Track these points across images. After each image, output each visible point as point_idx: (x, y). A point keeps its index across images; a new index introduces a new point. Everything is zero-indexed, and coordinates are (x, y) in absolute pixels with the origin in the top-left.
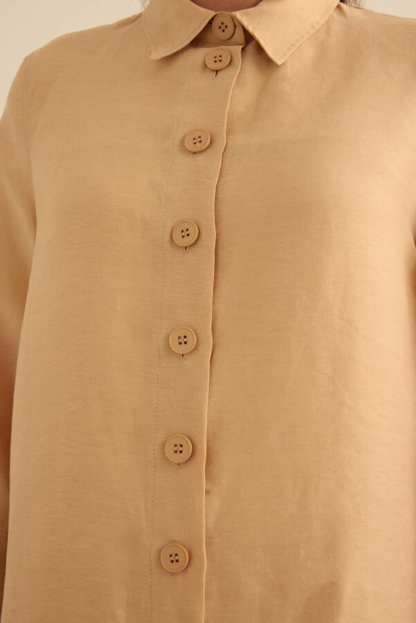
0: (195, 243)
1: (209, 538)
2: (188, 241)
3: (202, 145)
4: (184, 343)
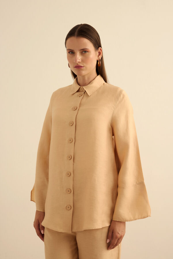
1: (73, 171)
2: (72, 124)
3: (75, 109)
4: (71, 141)
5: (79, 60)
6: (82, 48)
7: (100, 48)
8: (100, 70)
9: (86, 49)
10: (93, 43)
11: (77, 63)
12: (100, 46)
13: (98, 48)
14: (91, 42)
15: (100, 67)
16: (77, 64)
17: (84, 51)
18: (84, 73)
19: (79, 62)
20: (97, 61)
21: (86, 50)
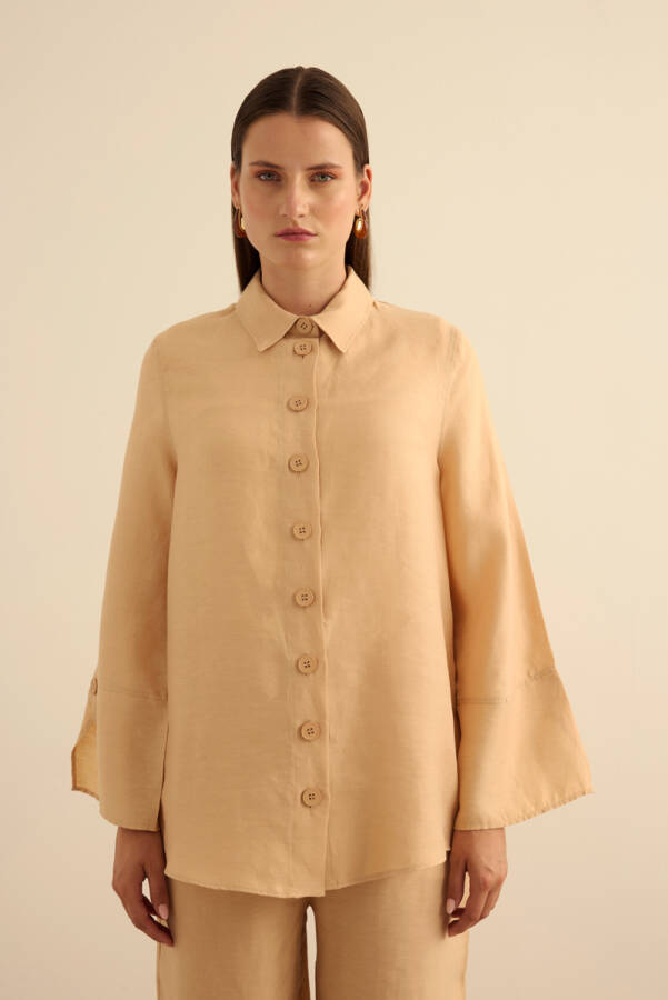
0: (305, 469)
1: (327, 651)
2: (302, 467)
3: (302, 406)
4: (303, 533)
5: (304, 206)
7: (368, 167)
10: (353, 145)
11: (295, 218)
13: (362, 167)
14: (350, 140)
16: (294, 223)
17: (321, 175)
21: (331, 171)
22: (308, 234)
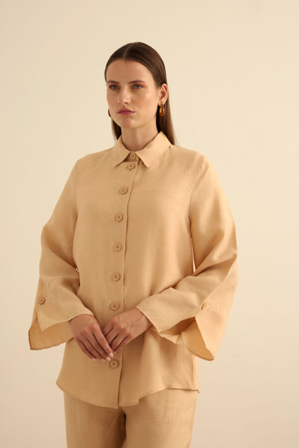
0: (121, 220)
1: (124, 301)
2: (120, 219)
3: (124, 191)
4: (118, 248)
5: (128, 99)
6: (134, 79)
7: (165, 85)
8: (163, 124)
9: (141, 81)
10: (152, 72)
11: (123, 104)
12: (165, 82)
13: (161, 84)
14: (150, 70)
15: (163, 117)
16: (124, 106)
17: (136, 86)
18: (134, 123)
19: (126, 103)
20: (159, 107)
21: (140, 83)
22: (131, 112)
